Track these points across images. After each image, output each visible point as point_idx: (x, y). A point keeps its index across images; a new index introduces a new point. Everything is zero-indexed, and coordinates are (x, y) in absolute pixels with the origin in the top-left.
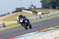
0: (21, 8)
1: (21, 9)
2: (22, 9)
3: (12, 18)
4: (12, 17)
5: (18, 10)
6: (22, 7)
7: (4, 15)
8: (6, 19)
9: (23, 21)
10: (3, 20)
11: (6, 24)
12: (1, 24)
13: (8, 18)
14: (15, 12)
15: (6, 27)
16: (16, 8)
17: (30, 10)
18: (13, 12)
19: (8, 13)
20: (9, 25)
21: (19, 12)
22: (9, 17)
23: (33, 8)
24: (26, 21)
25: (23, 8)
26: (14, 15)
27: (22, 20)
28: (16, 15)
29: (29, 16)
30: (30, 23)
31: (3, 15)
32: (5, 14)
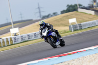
0: (76, 5)
1: (76, 7)
2: (78, 7)
3: (61, 22)
4: (61, 19)
5: (71, 8)
6: (77, 3)
7: (48, 17)
9: (48, 33)
13: (54, 21)
14: (66, 12)
16: (68, 5)
17: (90, 8)
18: (63, 12)
19: (55, 14)
21: (73, 11)
22: (56, 20)
23: (96, 6)
24: (53, 34)
25: (80, 5)
26: (64, 17)
27: (46, 32)
28: (67, 16)
29: (89, 18)
31: (46, 16)
32: (49, 15)
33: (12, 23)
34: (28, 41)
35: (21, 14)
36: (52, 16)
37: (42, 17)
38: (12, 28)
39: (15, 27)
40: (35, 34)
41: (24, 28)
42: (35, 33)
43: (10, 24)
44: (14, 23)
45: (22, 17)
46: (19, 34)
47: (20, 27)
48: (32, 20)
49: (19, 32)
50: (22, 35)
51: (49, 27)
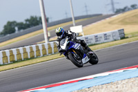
7: (123, 10)
8: (127, 20)
10: (119, 22)
11: (126, 32)
12: (116, 30)
13: (133, 16)
15: (127, 38)
19: (134, 7)
20: (133, 35)
22: (135, 16)
30: (90, 50)
31: (121, 10)
32: (125, 8)
33: (73, 19)
34: (95, 45)
35: (86, 7)
36: (129, 9)
37: (115, 10)
38: (72, 26)
39: (77, 25)
40: (105, 35)
41: (90, 26)
42: (105, 33)
43: (70, 20)
44: (76, 19)
45: (87, 11)
46: (83, 34)
47: (84, 24)
48: (101, 15)
49: (83, 31)
50: (86, 36)
51: (70, 37)
